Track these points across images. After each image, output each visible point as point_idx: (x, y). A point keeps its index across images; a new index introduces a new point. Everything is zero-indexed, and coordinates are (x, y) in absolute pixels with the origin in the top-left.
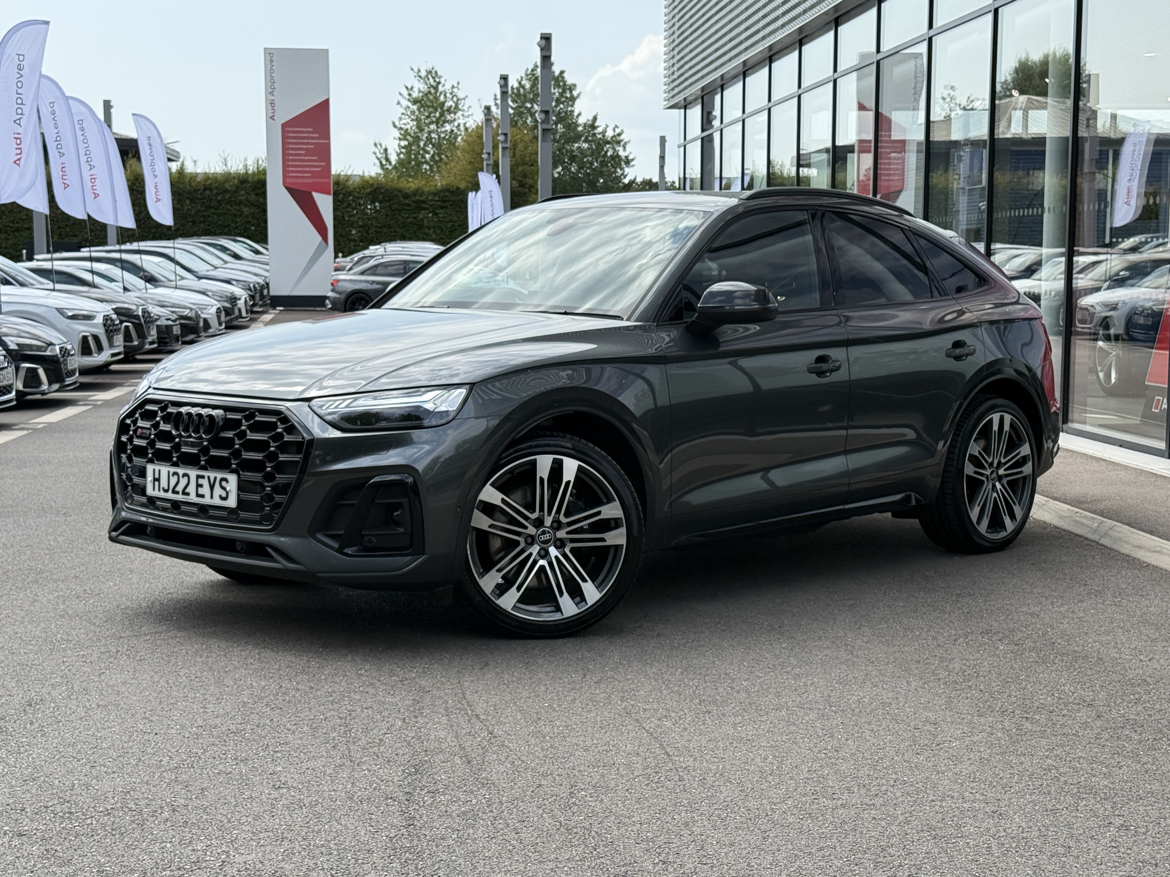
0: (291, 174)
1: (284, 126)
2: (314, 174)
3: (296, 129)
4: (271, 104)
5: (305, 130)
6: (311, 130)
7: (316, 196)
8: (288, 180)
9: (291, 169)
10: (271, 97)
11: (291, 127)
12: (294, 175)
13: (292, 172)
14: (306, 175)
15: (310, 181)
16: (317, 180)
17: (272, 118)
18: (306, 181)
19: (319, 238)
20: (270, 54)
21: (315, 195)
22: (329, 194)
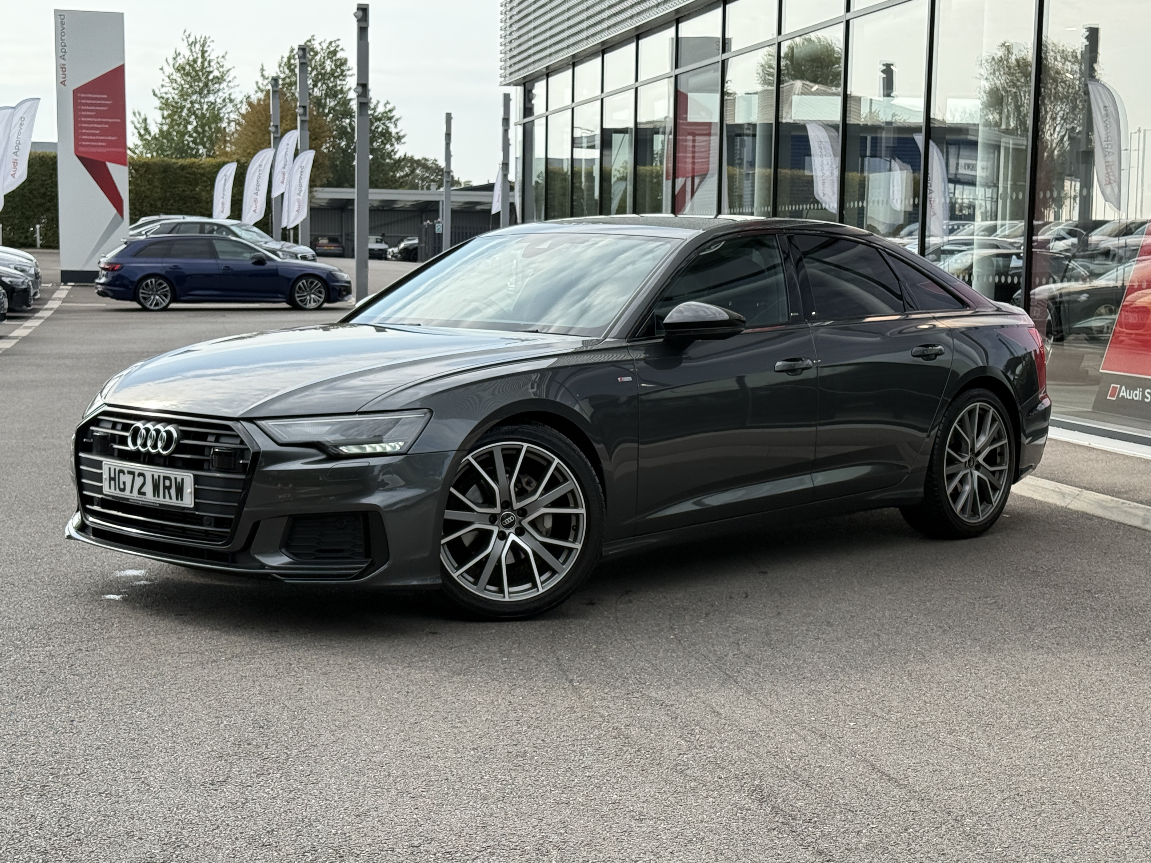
0: (84, 143)
1: (75, 92)
2: (110, 144)
3: (89, 95)
4: (62, 69)
5: (99, 96)
6: (105, 96)
7: (113, 168)
8: (81, 149)
9: (84, 137)
10: (63, 62)
11: (84, 93)
12: (88, 143)
13: (86, 140)
14: (100, 144)
15: (105, 150)
16: (113, 150)
17: (63, 83)
18: (100, 150)
19: (114, 211)
20: (61, 16)
21: (110, 166)
22: (125, 164)
